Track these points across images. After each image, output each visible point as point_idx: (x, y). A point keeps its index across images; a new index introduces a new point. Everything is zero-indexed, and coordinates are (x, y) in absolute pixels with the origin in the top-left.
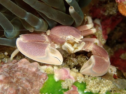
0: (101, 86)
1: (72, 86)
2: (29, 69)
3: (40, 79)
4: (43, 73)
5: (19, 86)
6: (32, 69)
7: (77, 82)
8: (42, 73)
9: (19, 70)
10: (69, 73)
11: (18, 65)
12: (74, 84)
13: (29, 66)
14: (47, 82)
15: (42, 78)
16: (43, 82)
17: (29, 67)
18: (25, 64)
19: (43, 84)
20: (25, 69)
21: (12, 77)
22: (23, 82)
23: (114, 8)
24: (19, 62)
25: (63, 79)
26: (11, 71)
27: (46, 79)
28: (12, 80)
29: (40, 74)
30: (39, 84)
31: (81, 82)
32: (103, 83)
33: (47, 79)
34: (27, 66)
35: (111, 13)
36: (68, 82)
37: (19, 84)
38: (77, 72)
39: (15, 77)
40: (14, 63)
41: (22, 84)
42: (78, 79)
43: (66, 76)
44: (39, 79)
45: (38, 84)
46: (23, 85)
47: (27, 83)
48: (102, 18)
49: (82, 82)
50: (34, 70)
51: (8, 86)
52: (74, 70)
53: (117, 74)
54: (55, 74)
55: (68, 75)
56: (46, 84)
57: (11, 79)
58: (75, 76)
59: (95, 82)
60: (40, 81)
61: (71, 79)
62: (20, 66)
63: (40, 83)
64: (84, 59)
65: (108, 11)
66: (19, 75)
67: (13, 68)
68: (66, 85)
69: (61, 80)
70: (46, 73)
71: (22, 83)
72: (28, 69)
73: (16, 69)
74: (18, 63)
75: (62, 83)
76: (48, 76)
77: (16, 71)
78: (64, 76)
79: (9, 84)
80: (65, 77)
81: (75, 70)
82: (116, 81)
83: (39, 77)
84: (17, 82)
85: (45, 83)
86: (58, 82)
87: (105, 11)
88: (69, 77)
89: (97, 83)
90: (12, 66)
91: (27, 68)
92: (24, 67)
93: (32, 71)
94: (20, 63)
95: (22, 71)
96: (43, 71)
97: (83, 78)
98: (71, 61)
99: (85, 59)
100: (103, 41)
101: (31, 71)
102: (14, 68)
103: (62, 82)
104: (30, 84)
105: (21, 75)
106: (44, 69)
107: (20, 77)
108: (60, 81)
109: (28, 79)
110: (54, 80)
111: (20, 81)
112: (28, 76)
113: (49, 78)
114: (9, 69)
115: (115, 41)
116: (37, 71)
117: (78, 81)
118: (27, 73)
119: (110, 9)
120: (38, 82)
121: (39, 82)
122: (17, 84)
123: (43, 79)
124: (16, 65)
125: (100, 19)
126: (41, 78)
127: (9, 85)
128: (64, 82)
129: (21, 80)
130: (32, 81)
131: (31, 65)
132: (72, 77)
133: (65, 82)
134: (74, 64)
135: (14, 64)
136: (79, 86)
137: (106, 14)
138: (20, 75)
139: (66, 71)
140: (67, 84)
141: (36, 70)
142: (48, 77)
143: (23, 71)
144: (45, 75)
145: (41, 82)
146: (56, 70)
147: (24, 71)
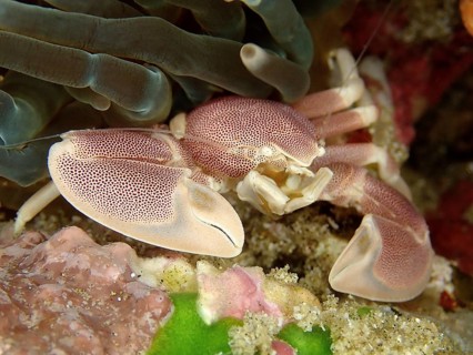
0: (392, 345)
1: (274, 346)
2: (94, 272)
3: (139, 315)
4: (154, 291)
5: (54, 345)
6: (104, 272)
7: (291, 326)
8: (147, 287)
9: (50, 275)
10: (259, 289)
11: (46, 256)
12: (280, 335)
13: (94, 260)
14: (167, 328)
15: (149, 310)
16: (153, 330)
17: (92, 264)
18: (75, 250)
19: (154, 337)
20: (75, 270)
21: (20, 306)
22: (67, 327)
23: (440, 13)
24: (52, 244)
25: (238, 315)
26: (15, 282)
27: (164, 314)
28: (23, 318)
29: (139, 293)
30: (137, 337)
31: (309, 329)
32: (402, 332)
33: (169, 315)
34: (82, 261)
35: (430, 33)
36: (255, 328)
37: (54, 334)
38: (290, 286)
39: (37, 308)
40: (28, 247)
41: (63, 336)
42: (299, 317)
43: (248, 302)
44: (136, 314)
45: (133, 337)
46: (69, 342)
47: (87, 334)
48: (390, 53)
49: (316, 329)
50: (114, 274)
51: (8, 347)
52: (282, 276)
53: (455, 292)
54: (202, 292)
55: (256, 298)
56: (164, 336)
57: (18, 314)
58: (285, 300)
59: (366, 326)
60: (142, 322)
61: (268, 312)
62: (56, 260)
63: (141, 333)
64: (318, 229)
65: (415, 26)
66: (52, 299)
67: (25, 267)
68: (247, 339)
69: (229, 318)
70: (163, 287)
71: (63, 331)
72: (87, 273)
73: (38, 271)
74: (48, 245)
75: (230, 334)
76: (174, 303)
77: (37, 282)
78: (238, 303)
79: (12, 337)
80: (243, 305)
81: (283, 274)
82: (453, 322)
83: (134, 305)
84: (43, 325)
85: (160, 330)
86: (214, 326)
87: (403, 24)
88: (262, 308)
89: (378, 332)
90: (20, 260)
91: (84, 265)
92: (74, 264)
93: (104, 281)
94: (56, 245)
95: (62, 282)
96: (152, 282)
97: (317, 310)
98: (266, 237)
99: (324, 228)
100: (397, 150)
101: (100, 281)
102: (32, 265)
103: (234, 327)
104: (100, 337)
105: (61, 297)
106: (154, 274)
107: (56, 307)
108: (223, 325)
109: (91, 314)
110: (199, 320)
111: (55, 322)
112: (90, 301)
113: (176, 313)
114: (10, 272)
115: (442, 150)
116: (126, 281)
117: (299, 325)
118: (84, 289)
119: (424, 16)
120: (133, 329)
121: (136, 326)
122: (46, 338)
123: (154, 317)
124: (39, 255)
125: (382, 56)
126: (144, 311)
127: (10, 340)
128: (240, 328)
129: (59, 321)
130: (108, 322)
131: (100, 253)
132: (271, 303)
133: (246, 327)
134: (279, 250)
135: (28, 251)
136: (302, 343)
137: (408, 38)
138: (57, 299)
139: (249, 282)
140: (252, 336)
141: (123, 275)
142: (173, 308)
143: (68, 279)
144: (159, 300)
145: (146, 328)
146: (205, 276)
147: (73, 280)
